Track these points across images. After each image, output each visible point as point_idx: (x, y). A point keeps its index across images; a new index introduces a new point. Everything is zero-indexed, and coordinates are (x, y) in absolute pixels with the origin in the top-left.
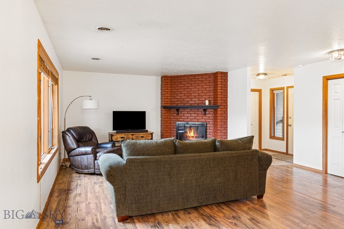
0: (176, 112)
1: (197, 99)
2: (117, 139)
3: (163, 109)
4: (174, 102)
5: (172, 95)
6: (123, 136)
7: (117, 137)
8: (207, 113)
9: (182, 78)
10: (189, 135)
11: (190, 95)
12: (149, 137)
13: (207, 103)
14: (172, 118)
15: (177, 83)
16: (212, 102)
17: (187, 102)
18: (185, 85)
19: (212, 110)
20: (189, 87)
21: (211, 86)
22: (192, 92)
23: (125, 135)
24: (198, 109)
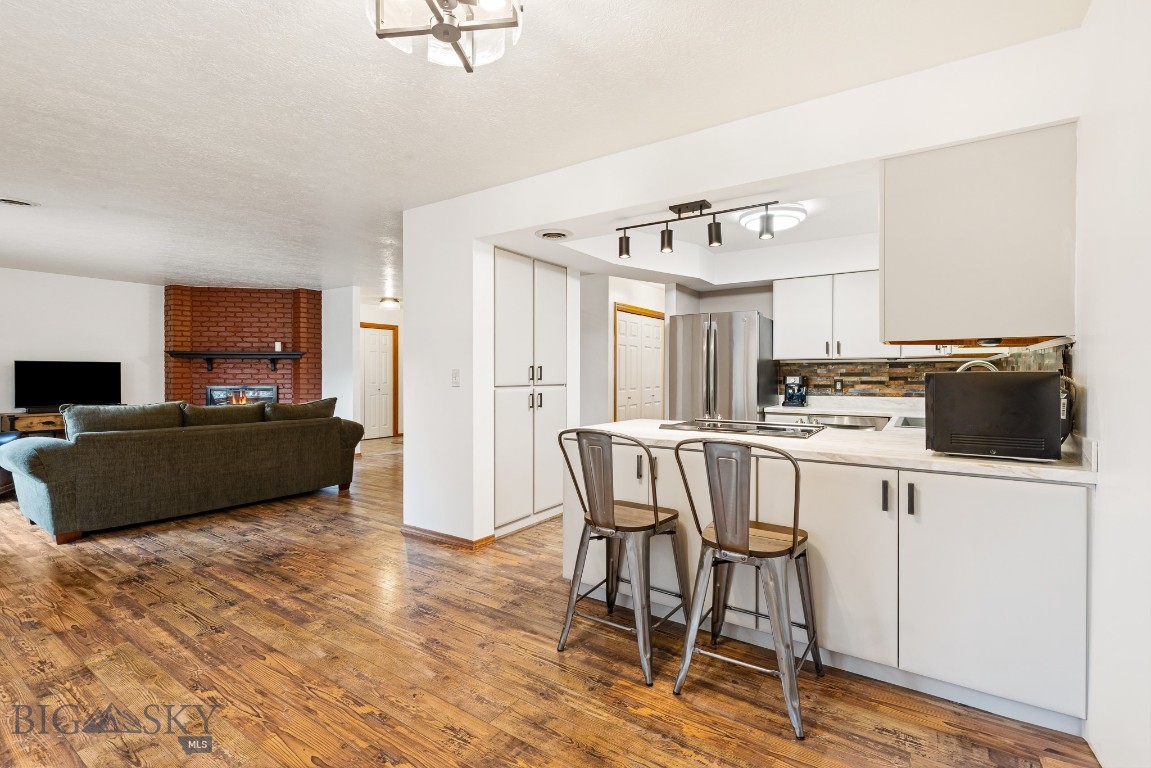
0: (206, 365)
1: (256, 340)
3: (172, 359)
4: (201, 343)
5: (195, 329)
8: (278, 366)
9: (220, 294)
11: (240, 329)
13: (278, 347)
14: (196, 379)
15: (209, 304)
16: (290, 345)
17: (232, 344)
18: (229, 310)
19: (290, 361)
20: (238, 315)
21: (286, 316)
22: (243, 325)
24: (259, 359)
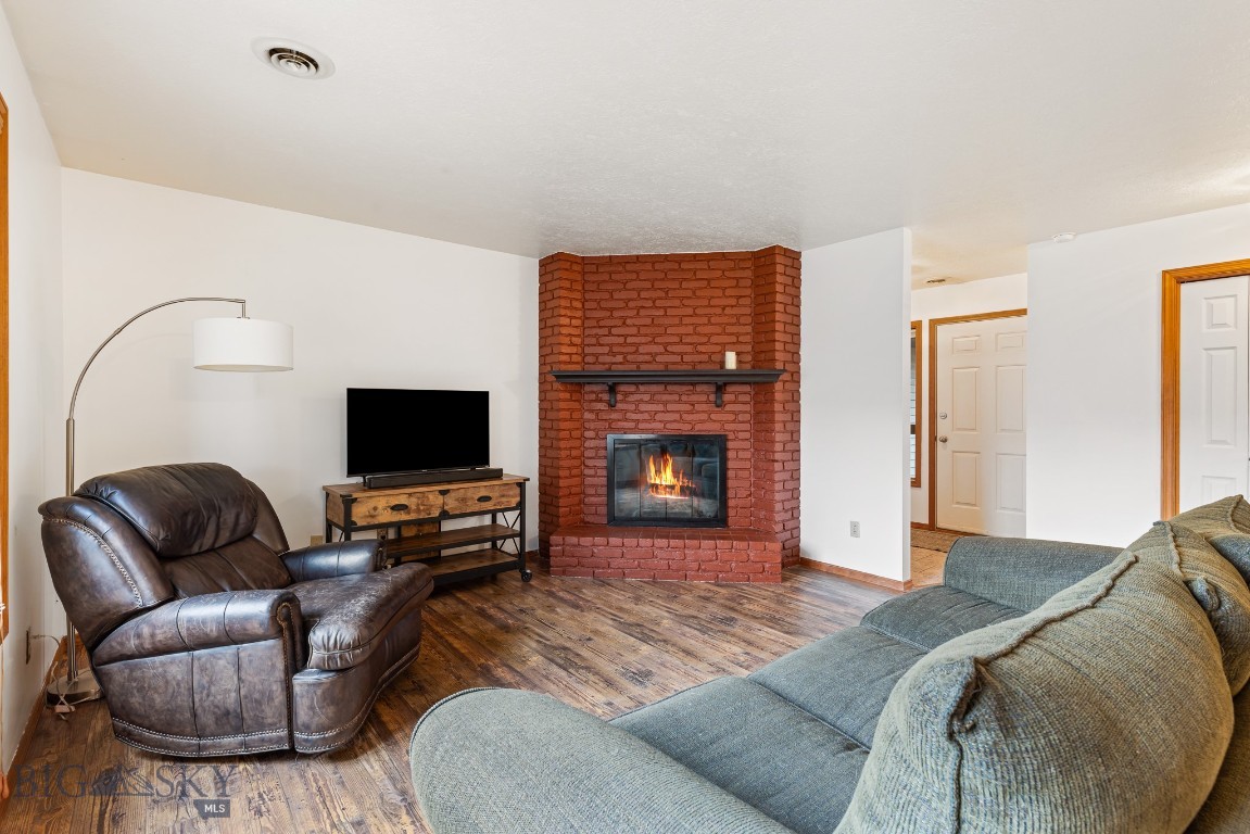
0: (606, 397)
1: (689, 349)
2: (373, 516)
3: (557, 385)
4: (596, 356)
5: (587, 332)
6: (403, 500)
7: (375, 509)
8: (727, 397)
9: (628, 267)
10: (653, 478)
11: (661, 330)
12: (509, 496)
13: (731, 361)
14: (589, 421)
15: (610, 287)
16: (749, 358)
17: (648, 358)
18: (643, 295)
19: (747, 388)
20: (658, 303)
21: (742, 301)
22: (667, 321)
23: (410, 495)
24: (694, 384)
